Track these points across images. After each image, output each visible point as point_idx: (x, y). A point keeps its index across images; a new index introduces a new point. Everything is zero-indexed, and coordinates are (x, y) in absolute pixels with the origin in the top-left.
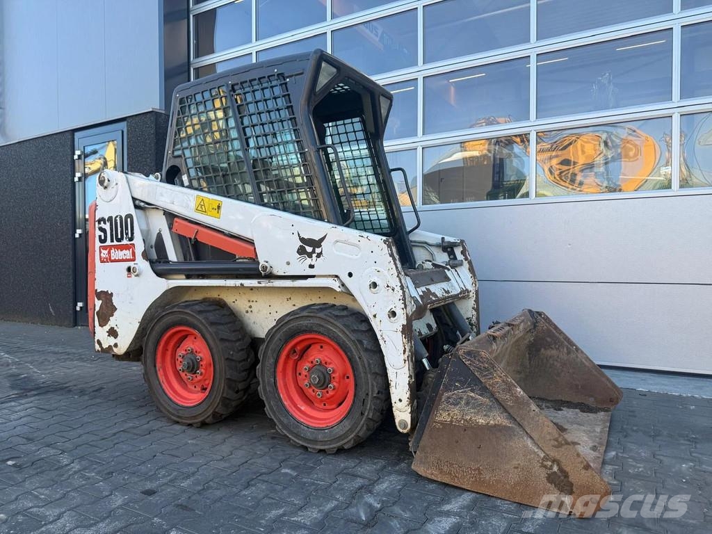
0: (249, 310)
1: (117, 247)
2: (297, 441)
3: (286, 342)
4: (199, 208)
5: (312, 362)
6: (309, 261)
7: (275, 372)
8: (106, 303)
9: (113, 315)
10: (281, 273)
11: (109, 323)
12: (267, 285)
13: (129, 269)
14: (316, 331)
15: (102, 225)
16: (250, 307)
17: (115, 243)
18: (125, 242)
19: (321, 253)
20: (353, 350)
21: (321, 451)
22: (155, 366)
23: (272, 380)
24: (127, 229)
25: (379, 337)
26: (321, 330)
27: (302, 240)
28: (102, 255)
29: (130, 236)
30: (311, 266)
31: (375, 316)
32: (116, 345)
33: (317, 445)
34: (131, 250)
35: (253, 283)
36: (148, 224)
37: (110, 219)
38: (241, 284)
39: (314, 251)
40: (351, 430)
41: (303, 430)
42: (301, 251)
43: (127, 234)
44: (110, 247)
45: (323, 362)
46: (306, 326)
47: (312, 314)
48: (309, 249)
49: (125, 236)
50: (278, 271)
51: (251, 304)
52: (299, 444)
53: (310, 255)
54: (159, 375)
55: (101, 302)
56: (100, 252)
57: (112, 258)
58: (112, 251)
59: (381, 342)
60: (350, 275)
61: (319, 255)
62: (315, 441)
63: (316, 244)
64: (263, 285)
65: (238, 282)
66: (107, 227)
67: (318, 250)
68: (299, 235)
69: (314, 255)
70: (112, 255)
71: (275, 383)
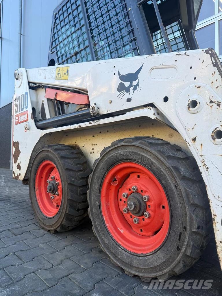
0: (92, 151)
1: (21, 114)
2: (115, 261)
3: (108, 170)
5: (130, 190)
6: (127, 96)
7: (99, 196)
8: (17, 149)
9: (19, 156)
10: (105, 112)
11: (17, 161)
12: (96, 124)
14: (132, 160)
15: (16, 102)
16: (93, 149)
17: (21, 111)
18: (24, 110)
19: (138, 85)
20: (168, 178)
21: (135, 276)
22: (35, 188)
23: (97, 203)
24: (25, 102)
25: (199, 164)
26: (136, 157)
27: (122, 77)
28: (16, 120)
30: (129, 100)
31: (194, 140)
32: (20, 175)
33: (132, 269)
34: (26, 114)
35: (86, 124)
36: (37, 98)
37: (19, 98)
38: (79, 126)
39: (131, 85)
40: (166, 264)
41: (121, 252)
42: (121, 88)
43: (25, 105)
44: (19, 115)
45: (140, 190)
46: (123, 155)
47: (128, 144)
48: (127, 84)
50: (104, 111)
51: (93, 147)
52: (117, 264)
53: (127, 90)
54: (37, 195)
55: (15, 148)
57: (19, 121)
58: (19, 117)
59: (202, 169)
60: (166, 99)
61: (135, 88)
62: (131, 266)
65: (77, 125)
66: (18, 103)
67: (135, 83)
68: (119, 73)
69: (131, 89)
70: (19, 119)
71: (100, 206)
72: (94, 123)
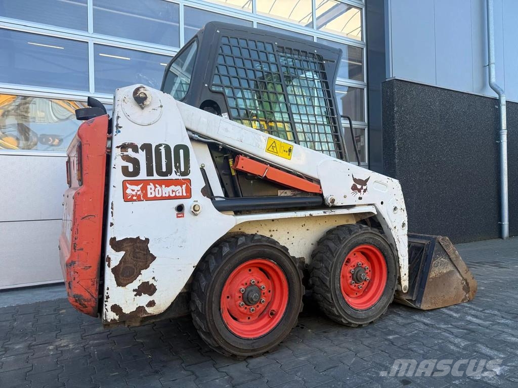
1: (160, 183)
4: (271, 149)
6: (359, 195)
8: (134, 252)
9: (146, 267)
10: (340, 204)
11: (139, 278)
12: (331, 214)
13: (180, 208)
15: (130, 152)
17: (156, 177)
18: (173, 176)
19: (366, 189)
24: (177, 161)
25: (396, 240)
27: (355, 180)
28: (128, 191)
29: (183, 169)
30: (360, 198)
31: (395, 228)
32: (151, 304)
34: (184, 186)
35: (320, 213)
37: (147, 147)
38: (310, 215)
39: (362, 188)
42: (354, 188)
43: (178, 168)
44: (146, 183)
48: (359, 187)
49: (174, 169)
50: (337, 203)
53: (359, 191)
55: (123, 253)
56: (125, 188)
57: (149, 195)
58: (149, 187)
59: (397, 243)
60: (382, 203)
61: (365, 191)
63: (364, 183)
64: (327, 214)
65: (307, 213)
66: (141, 156)
67: (364, 187)
68: (353, 176)
69: (362, 191)
70: (149, 191)
72: (328, 213)
